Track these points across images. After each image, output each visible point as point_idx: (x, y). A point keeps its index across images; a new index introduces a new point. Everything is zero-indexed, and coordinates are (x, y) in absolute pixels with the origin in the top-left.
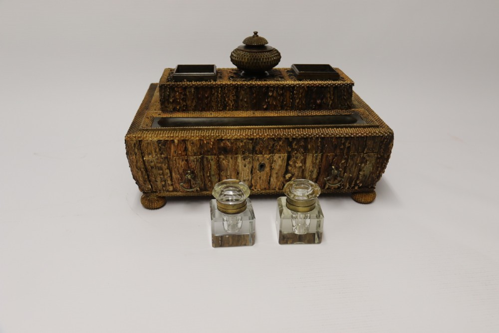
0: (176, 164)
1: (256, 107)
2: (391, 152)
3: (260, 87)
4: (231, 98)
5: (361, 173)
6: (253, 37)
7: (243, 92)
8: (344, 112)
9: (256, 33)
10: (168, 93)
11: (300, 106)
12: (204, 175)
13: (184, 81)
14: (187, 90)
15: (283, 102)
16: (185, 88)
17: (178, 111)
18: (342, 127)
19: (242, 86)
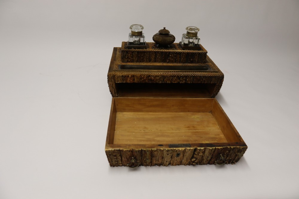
1: (164, 61)
2: (222, 83)
3: (166, 52)
4: (153, 57)
6: (163, 30)
7: (158, 54)
8: (203, 65)
9: (165, 28)
10: (125, 54)
11: (183, 61)
13: (133, 49)
14: (134, 53)
15: (176, 59)
16: (133, 52)
17: (129, 62)
18: (202, 72)
19: (158, 52)
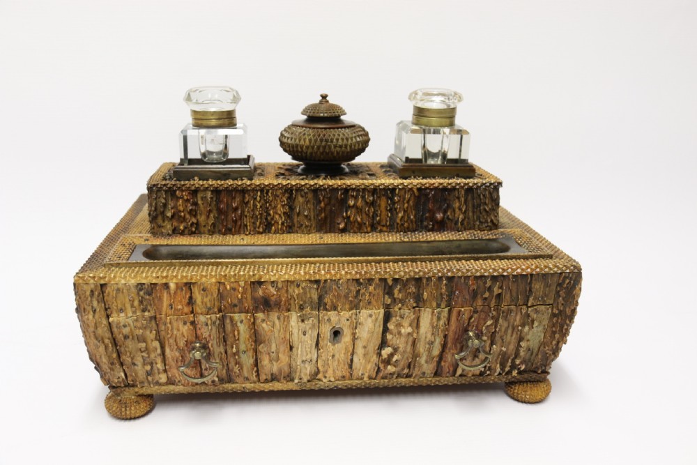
0: (172, 329)
1: (325, 225)
2: (577, 304)
3: (334, 190)
4: (280, 210)
5: (523, 344)
6: (321, 102)
7: (301, 200)
8: (486, 235)
9: (324, 97)
10: (163, 201)
11: (406, 225)
12: (226, 353)
13: (194, 180)
14: (200, 195)
15: (373, 218)
16: (195, 192)
17: (182, 233)
18: (485, 259)
19: (299, 189)
